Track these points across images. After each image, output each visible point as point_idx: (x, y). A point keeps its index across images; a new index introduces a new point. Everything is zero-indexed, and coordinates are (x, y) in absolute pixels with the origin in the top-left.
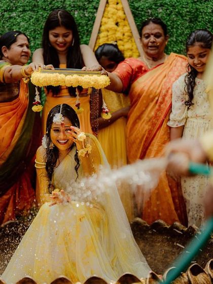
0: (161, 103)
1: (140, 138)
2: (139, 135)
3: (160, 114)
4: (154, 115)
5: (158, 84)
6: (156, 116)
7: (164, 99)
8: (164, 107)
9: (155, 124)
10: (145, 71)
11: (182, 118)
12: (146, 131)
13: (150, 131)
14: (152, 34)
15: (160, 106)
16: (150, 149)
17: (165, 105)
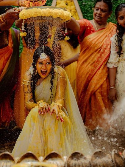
0: (102, 53)
1: (85, 74)
2: (85, 72)
3: (100, 60)
4: (96, 60)
5: (101, 41)
6: (98, 61)
7: (104, 51)
8: (104, 56)
9: (97, 66)
10: (93, 31)
11: (117, 61)
12: (89, 70)
13: (93, 70)
14: (100, 9)
15: (101, 55)
16: (91, 82)
17: (105, 55)
